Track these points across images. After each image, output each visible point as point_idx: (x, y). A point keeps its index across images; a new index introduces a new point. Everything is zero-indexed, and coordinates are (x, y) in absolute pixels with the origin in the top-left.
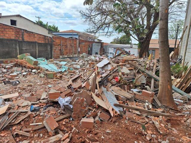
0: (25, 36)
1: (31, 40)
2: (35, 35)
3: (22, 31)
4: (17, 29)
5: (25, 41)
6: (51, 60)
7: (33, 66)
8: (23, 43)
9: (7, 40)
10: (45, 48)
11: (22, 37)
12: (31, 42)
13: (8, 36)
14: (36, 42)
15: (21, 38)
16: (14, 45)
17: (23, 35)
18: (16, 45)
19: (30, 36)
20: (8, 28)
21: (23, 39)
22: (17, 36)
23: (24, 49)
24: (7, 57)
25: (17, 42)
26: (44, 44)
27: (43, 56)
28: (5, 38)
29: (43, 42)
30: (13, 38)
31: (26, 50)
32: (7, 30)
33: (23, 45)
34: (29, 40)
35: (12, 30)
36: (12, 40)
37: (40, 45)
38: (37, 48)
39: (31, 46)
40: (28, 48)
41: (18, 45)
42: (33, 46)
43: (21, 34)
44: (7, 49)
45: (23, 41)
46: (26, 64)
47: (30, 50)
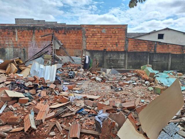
0: (157, 48)
1: (164, 52)
2: (169, 46)
3: (155, 43)
4: (150, 42)
5: (157, 52)
6: (179, 74)
7: (148, 78)
8: (154, 55)
9: (140, 52)
10: (181, 59)
11: (154, 49)
12: (164, 54)
13: (141, 49)
14: (169, 53)
15: (153, 51)
16: (145, 57)
17: (155, 47)
18: (147, 57)
19: (163, 47)
20: (142, 42)
21: (155, 51)
22: (149, 49)
23: (155, 60)
24: (137, 67)
25: (149, 54)
26: (180, 55)
27: (176, 68)
28: (139, 51)
29: (178, 53)
30: (145, 50)
31: (156, 61)
32: (141, 44)
33: (155, 56)
34: (161, 52)
35: (145, 44)
36: (144, 52)
37: (174, 56)
38: (170, 60)
39: (163, 58)
40: (159, 60)
41: (149, 57)
42: (165, 58)
43: (153, 46)
44: (138, 61)
45: (155, 53)
46: (143, 74)
47: (161, 62)
